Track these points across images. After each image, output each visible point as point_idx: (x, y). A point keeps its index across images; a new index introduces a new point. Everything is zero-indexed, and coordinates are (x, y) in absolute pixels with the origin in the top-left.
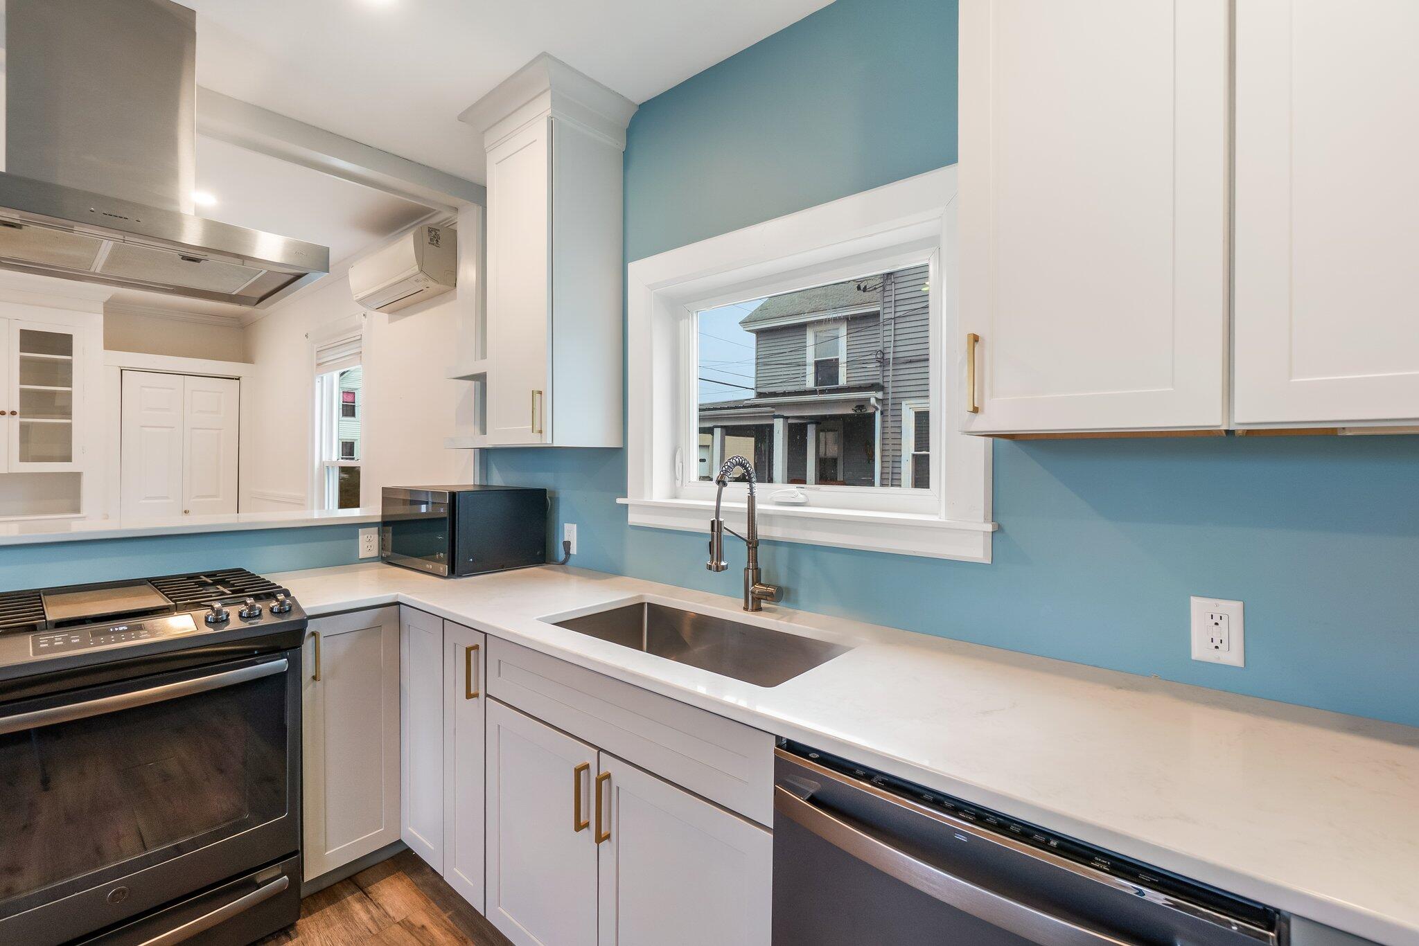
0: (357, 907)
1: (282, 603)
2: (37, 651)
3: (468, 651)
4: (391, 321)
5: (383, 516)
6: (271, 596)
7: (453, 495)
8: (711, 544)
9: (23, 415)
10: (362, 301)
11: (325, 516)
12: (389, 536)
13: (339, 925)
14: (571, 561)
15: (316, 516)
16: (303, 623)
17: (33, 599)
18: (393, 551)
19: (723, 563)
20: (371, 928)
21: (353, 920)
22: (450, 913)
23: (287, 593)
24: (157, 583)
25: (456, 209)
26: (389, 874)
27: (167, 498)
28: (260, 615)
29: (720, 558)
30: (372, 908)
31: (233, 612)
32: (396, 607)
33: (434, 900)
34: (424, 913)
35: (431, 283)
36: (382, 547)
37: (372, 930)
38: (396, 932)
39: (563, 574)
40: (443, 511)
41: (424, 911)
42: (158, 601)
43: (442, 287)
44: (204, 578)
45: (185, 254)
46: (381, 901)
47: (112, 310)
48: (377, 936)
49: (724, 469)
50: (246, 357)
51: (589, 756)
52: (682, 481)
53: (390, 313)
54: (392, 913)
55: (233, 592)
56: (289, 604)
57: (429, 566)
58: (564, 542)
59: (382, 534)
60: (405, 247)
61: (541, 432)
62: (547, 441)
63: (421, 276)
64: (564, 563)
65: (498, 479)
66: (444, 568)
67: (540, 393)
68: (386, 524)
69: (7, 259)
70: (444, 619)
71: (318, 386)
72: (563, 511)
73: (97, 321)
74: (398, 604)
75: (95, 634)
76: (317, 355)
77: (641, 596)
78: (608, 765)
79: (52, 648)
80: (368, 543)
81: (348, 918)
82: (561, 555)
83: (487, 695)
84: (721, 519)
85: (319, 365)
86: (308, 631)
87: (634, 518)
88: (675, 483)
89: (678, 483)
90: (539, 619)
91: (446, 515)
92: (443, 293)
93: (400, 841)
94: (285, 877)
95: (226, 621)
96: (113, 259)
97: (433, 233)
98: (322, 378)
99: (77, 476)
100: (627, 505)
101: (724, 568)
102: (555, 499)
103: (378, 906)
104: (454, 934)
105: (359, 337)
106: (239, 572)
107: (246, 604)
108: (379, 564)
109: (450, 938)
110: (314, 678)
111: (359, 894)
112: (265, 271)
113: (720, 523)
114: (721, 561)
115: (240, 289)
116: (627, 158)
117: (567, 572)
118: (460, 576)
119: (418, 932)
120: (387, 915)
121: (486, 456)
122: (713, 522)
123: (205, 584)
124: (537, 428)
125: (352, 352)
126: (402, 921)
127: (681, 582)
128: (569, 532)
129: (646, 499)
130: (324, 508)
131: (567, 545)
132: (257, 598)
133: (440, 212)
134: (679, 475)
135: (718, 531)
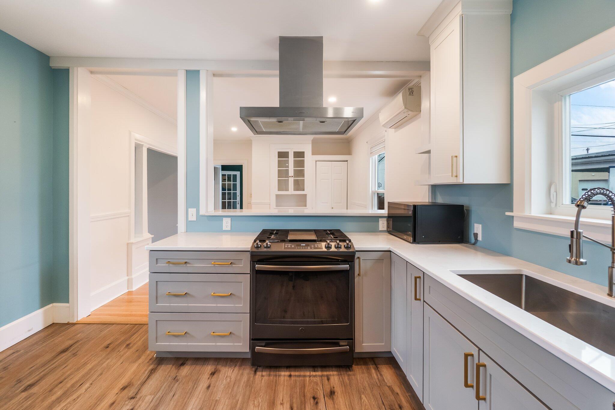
0: (373, 371)
1: (348, 244)
2: (285, 248)
3: (416, 278)
4: (395, 132)
5: (388, 214)
6: (344, 241)
7: (415, 207)
8: (570, 247)
9: (295, 177)
10: (384, 126)
11: (373, 212)
12: (391, 222)
13: (366, 375)
14: (478, 244)
15: (370, 212)
16: (354, 253)
17: (286, 232)
18: (393, 229)
19: (582, 260)
20: (377, 383)
21: (371, 375)
22: (409, 394)
23: (350, 241)
24: (316, 232)
25: (421, 76)
26: (387, 364)
27: (327, 203)
28: (341, 248)
29: (579, 255)
30: (379, 375)
31: (333, 244)
32: (389, 253)
33: (404, 385)
34: (398, 388)
35: (410, 112)
36: (388, 227)
37: (378, 384)
38: (386, 389)
39: (473, 251)
40: (410, 213)
41: (399, 387)
42: (314, 237)
43: (415, 113)
44: (328, 232)
45: (321, 121)
46: (382, 373)
47: (314, 142)
48: (379, 386)
49: (584, 196)
50: (349, 153)
51: (475, 351)
52: (556, 204)
53: (395, 128)
54: (386, 381)
55: (334, 237)
56: (350, 245)
57: (405, 237)
58: (474, 234)
59: (387, 221)
60: (399, 99)
61: (457, 176)
62: (460, 181)
63: (406, 110)
64: (474, 244)
65: (440, 200)
66: (411, 239)
67: (456, 157)
68: (390, 217)
69: (282, 132)
70: (407, 261)
71: (371, 161)
72: (473, 217)
73: (310, 147)
74: (390, 251)
75: (297, 246)
76: (370, 149)
77: (520, 270)
78: (484, 360)
79: (291, 248)
80: (383, 225)
81: (370, 374)
82: (473, 240)
83: (424, 301)
84: (579, 230)
85: (371, 153)
86: (356, 256)
87: (517, 224)
88: (550, 205)
89: (553, 205)
90: (451, 271)
91: (411, 215)
92: (416, 115)
93: (390, 352)
94: (348, 347)
95: (331, 248)
96: (304, 126)
97: (411, 90)
98: (372, 158)
99: (306, 195)
100: (513, 217)
101: (582, 263)
102: (468, 211)
103: (381, 375)
104: (411, 405)
105: (384, 140)
106: (339, 231)
107: (337, 243)
108: (387, 233)
109: (408, 405)
110: (359, 275)
111: (374, 366)
112: (343, 122)
113: (579, 234)
114: (580, 258)
115: (338, 130)
116: (513, 17)
117: (476, 249)
118: (418, 243)
119: (394, 394)
120: (384, 380)
121: (435, 188)
122: (572, 232)
123: (327, 234)
124: (455, 174)
125: (381, 147)
126: (389, 386)
127: (553, 267)
128: (477, 228)
129: (527, 214)
130: (373, 209)
131: (476, 235)
132: (340, 241)
133: (414, 80)
134: (553, 199)
135: (577, 238)
